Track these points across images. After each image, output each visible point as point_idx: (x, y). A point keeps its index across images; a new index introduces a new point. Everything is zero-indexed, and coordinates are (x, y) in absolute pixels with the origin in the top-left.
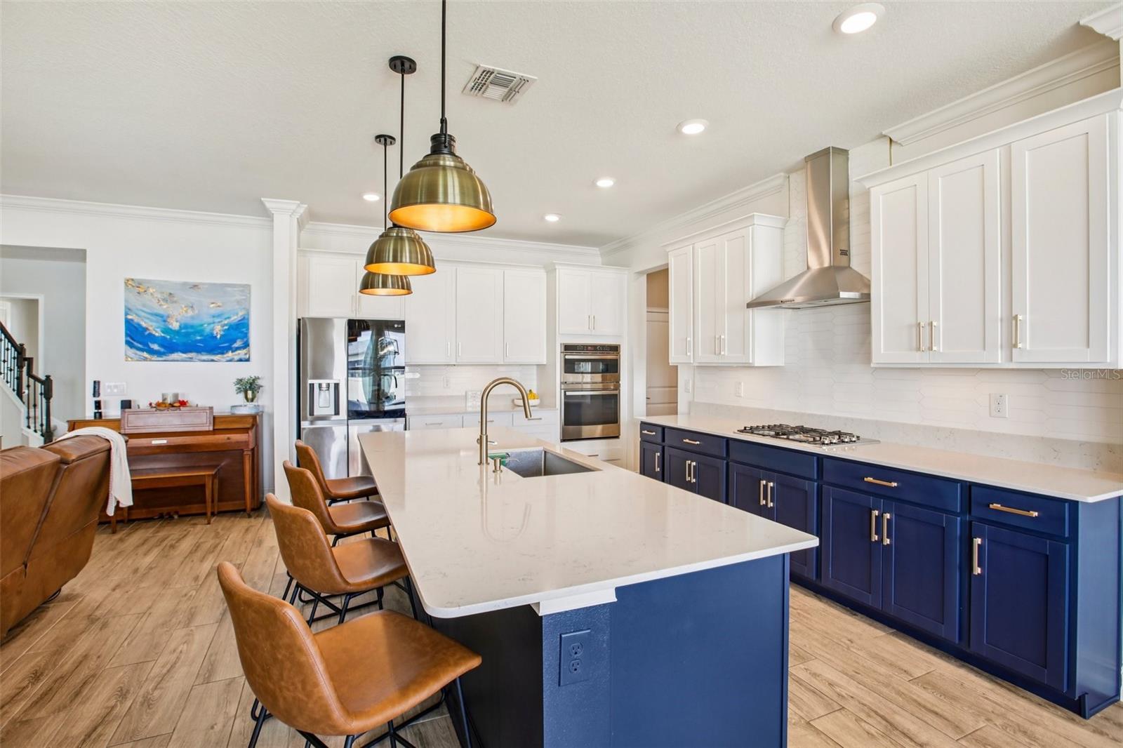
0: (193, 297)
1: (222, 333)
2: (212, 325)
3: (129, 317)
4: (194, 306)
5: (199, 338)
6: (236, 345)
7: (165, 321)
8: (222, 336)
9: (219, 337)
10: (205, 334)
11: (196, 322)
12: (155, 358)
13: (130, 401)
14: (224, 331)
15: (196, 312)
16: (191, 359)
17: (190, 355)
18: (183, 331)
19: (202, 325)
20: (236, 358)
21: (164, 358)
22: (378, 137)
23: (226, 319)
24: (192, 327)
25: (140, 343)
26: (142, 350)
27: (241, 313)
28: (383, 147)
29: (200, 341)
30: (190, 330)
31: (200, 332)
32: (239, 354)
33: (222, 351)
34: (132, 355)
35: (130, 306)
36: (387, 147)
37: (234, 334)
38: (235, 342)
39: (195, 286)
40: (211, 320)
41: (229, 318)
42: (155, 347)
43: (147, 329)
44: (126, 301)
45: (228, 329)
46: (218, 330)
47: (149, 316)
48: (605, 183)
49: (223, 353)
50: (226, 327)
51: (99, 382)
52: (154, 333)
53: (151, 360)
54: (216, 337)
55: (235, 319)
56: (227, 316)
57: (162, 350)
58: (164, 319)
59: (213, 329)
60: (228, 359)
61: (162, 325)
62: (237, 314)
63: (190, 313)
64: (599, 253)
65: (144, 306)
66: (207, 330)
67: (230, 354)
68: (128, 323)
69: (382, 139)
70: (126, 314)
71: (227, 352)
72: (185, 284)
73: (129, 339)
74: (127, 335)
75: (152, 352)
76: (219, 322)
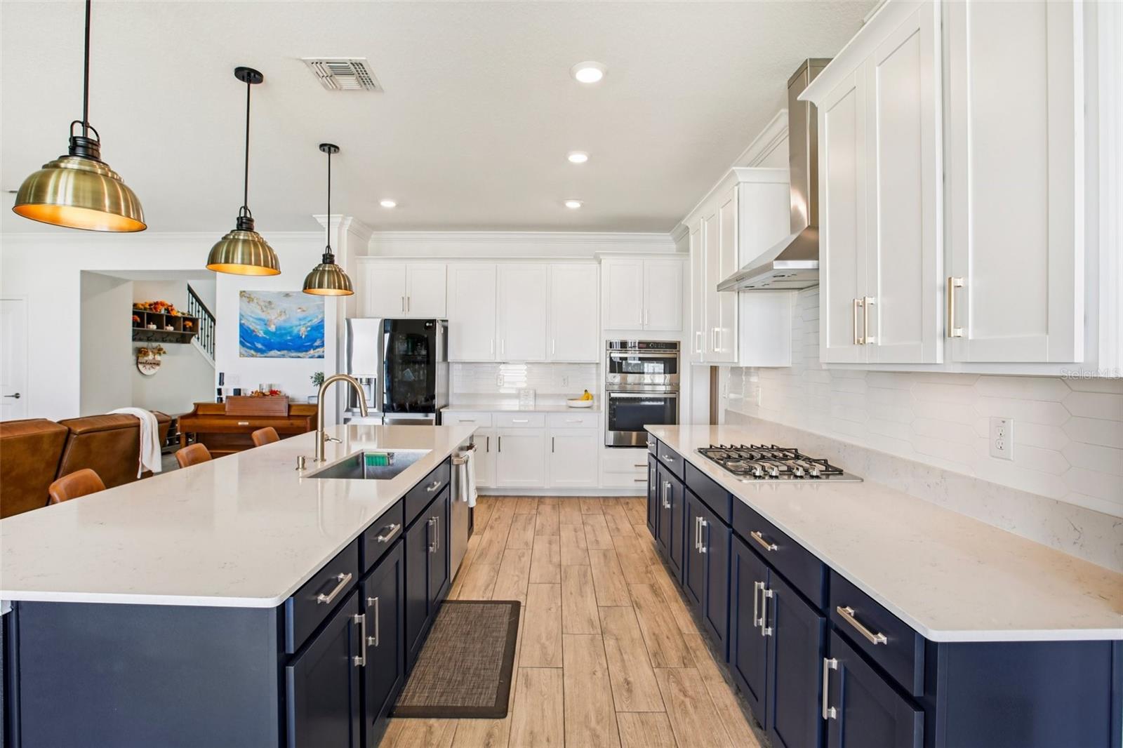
0: (285, 304)
1: (306, 333)
2: (299, 327)
3: (243, 322)
4: (287, 312)
5: (289, 338)
6: (316, 344)
7: (266, 324)
8: (306, 336)
9: (303, 337)
10: (294, 334)
11: (287, 325)
12: (259, 354)
13: (240, 390)
14: (308, 331)
15: (288, 316)
16: (283, 356)
17: (283, 352)
18: (278, 332)
19: (292, 327)
20: (316, 355)
21: (265, 355)
22: (322, 146)
23: (309, 321)
24: (285, 329)
25: (249, 343)
26: (250, 348)
27: (320, 317)
28: (327, 154)
29: (290, 341)
30: (283, 332)
31: (290, 333)
32: (318, 351)
33: (307, 349)
34: (244, 353)
35: (244, 314)
36: (331, 155)
37: (315, 334)
38: (315, 341)
39: (287, 295)
40: (297, 323)
41: (311, 321)
42: (259, 346)
43: (254, 331)
44: (240, 309)
45: (310, 330)
46: (303, 331)
47: (255, 321)
48: (578, 158)
49: (307, 351)
50: (309, 329)
51: (223, 374)
52: (258, 334)
53: (256, 357)
54: (301, 337)
55: (316, 321)
56: (309, 319)
57: (264, 348)
58: (266, 323)
59: (299, 331)
60: (310, 355)
61: (264, 328)
62: (317, 317)
63: (283, 318)
64: (671, 238)
65: (252, 312)
66: (295, 331)
67: (312, 352)
68: (241, 326)
69: (326, 148)
70: (240, 320)
71: (310, 350)
72: (280, 293)
73: (242, 340)
74: (241, 336)
75: (257, 350)
76: (305, 324)
